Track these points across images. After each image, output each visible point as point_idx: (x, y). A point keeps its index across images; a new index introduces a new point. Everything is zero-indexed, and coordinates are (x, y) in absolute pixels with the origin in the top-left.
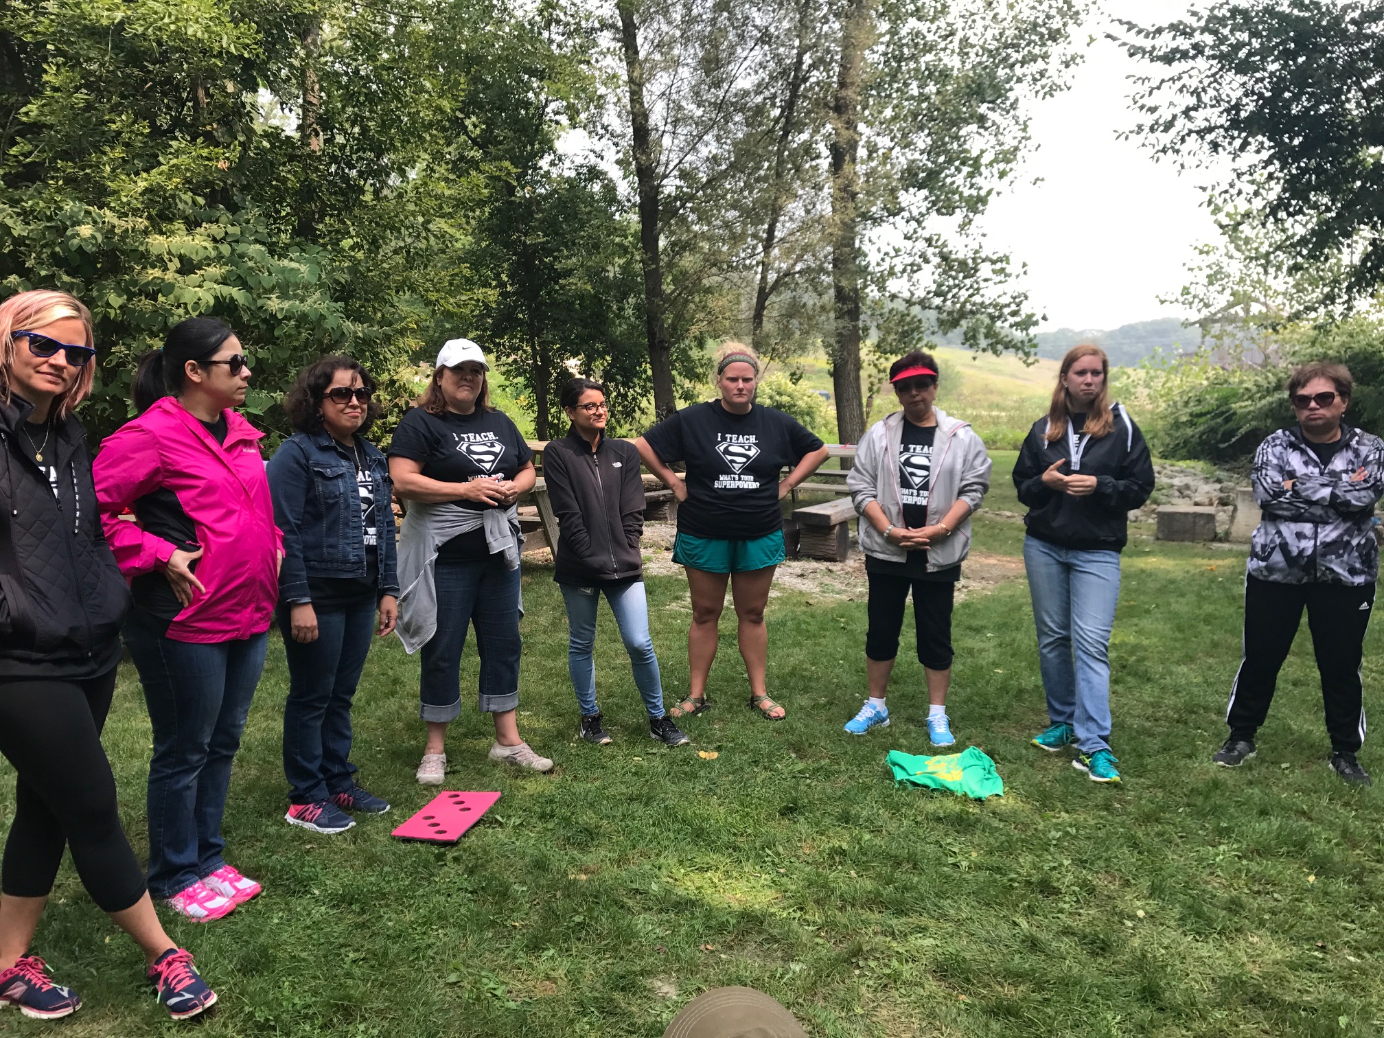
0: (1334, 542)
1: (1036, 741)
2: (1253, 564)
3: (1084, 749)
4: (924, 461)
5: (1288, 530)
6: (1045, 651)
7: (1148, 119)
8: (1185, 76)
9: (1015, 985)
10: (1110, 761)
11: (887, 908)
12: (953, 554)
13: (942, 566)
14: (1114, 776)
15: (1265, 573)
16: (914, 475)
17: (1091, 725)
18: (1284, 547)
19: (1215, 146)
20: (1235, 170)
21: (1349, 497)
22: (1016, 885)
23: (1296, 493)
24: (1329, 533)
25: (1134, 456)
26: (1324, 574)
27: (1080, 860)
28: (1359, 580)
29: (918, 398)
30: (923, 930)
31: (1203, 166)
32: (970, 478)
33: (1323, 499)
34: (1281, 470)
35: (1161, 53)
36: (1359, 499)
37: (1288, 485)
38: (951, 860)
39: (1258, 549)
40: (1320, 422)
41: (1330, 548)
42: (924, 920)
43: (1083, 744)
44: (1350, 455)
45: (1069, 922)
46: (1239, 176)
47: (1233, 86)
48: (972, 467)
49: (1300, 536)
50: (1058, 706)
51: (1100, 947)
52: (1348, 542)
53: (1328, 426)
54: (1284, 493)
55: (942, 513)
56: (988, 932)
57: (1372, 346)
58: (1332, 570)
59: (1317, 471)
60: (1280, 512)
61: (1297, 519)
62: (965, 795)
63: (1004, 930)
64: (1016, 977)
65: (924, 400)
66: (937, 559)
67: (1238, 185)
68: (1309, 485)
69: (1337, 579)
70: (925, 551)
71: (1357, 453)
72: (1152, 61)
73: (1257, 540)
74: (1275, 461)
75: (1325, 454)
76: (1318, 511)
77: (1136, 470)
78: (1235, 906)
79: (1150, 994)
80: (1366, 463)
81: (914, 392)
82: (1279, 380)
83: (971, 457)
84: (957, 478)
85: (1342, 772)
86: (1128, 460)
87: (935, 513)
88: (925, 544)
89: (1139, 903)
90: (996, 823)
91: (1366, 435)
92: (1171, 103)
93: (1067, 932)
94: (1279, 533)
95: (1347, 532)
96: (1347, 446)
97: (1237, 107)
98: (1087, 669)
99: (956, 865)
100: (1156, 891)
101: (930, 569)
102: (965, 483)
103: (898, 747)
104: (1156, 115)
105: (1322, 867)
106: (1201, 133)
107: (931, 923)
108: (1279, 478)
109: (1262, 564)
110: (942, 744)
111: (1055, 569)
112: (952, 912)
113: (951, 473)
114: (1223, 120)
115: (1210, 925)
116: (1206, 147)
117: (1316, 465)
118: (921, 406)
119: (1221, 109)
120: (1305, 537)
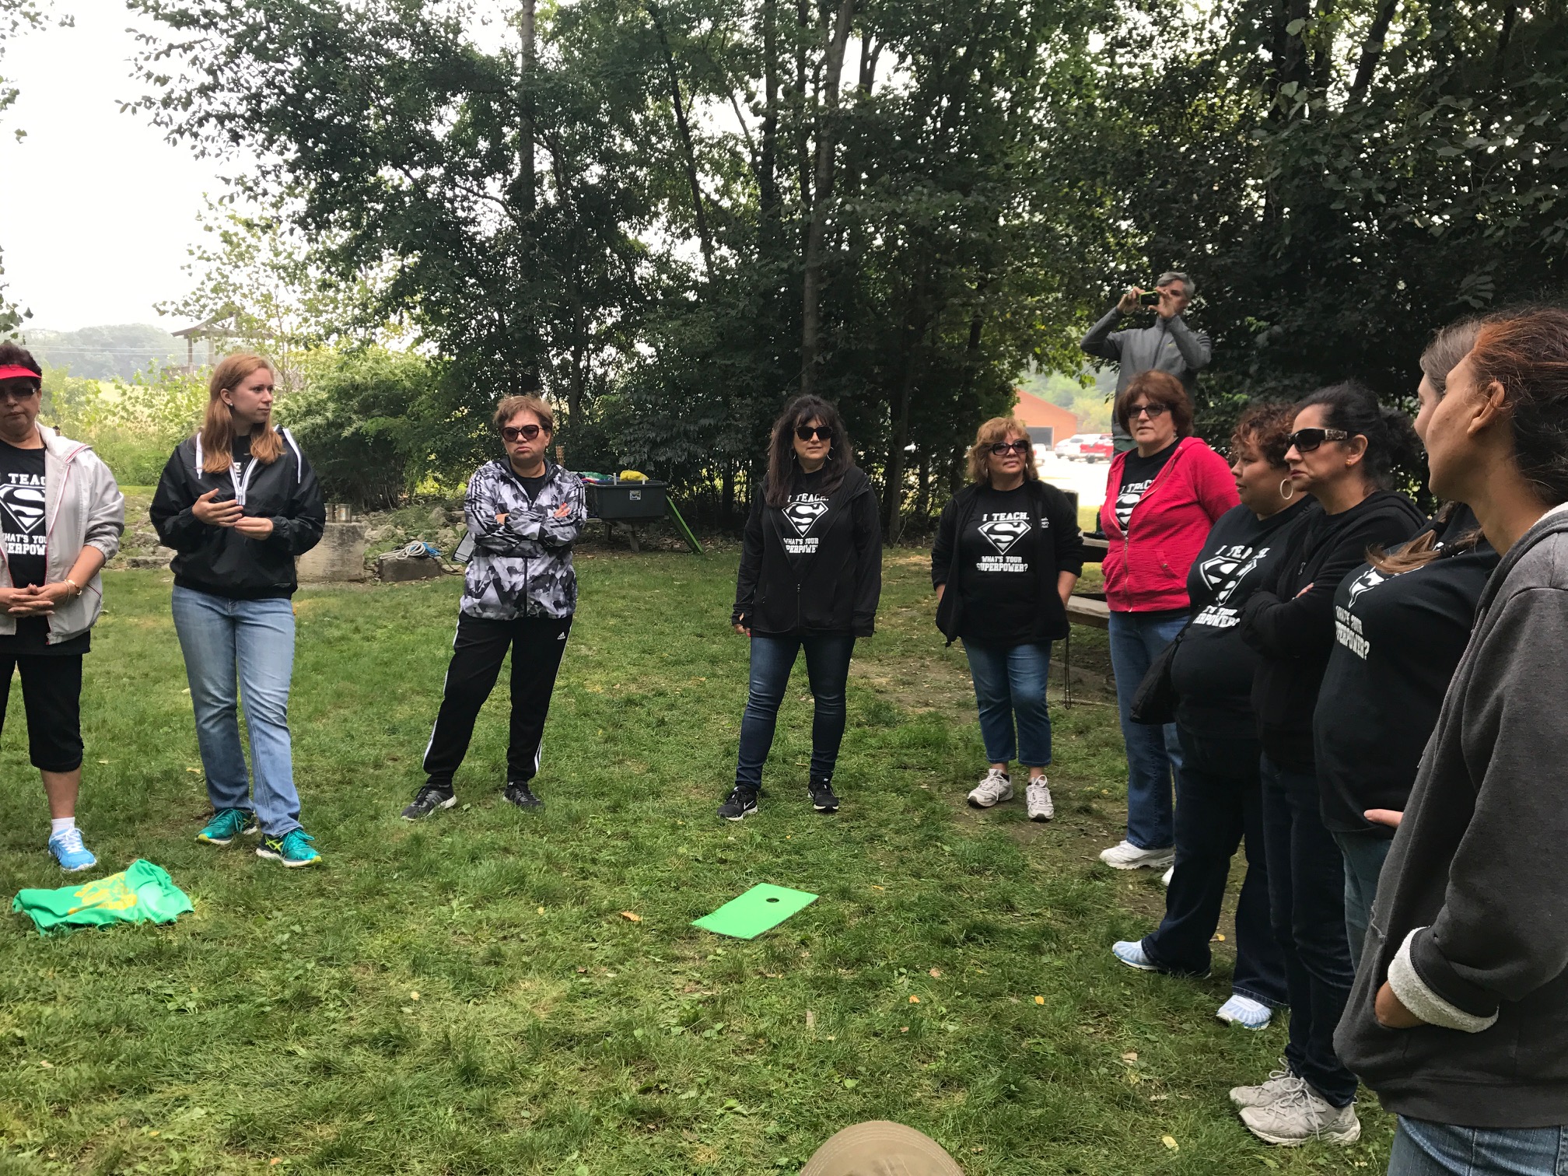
0: (541, 576)
1: (205, 836)
2: (466, 602)
3: (273, 833)
4: (35, 496)
5: (501, 564)
6: (207, 726)
7: (158, 93)
8: (197, 46)
9: (327, 1121)
10: (305, 840)
11: (121, 1092)
12: (83, 619)
13: (68, 635)
14: (315, 857)
15: (479, 610)
16: (23, 514)
17: (279, 804)
18: (497, 583)
19: (236, 137)
20: (259, 167)
21: (555, 532)
22: (268, 1009)
23: (508, 528)
24: (537, 567)
25: (305, 488)
26: (533, 608)
27: (324, 959)
28: (562, 612)
29: (17, 409)
30: (181, 1101)
31: (224, 155)
32: (101, 517)
33: (533, 534)
34: (494, 502)
35: (167, 11)
36: (563, 535)
37: (500, 519)
38: (171, 1006)
39: (472, 586)
40: (527, 455)
41: (540, 581)
42: (178, 1089)
43: (271, 827)
44: (553, 490)
45: (345, 1029)
46: (265, 174)
47: (251, 71)
48: (103, 504)
49: (511, 571)
50: (224, 790)
51: (393, 1044)
52: (553, 576)
53: (534, 461)
54: (497, 527)
55: (68, 564)
56: (264, 1075)
57: (395, 375)
58: (539, 604)
59: (525, 505)
60: (494, 547)
61: (509, 553)
62: (149, 921)
63: (284, 1066)
64: (326, 1112)
65: (26, 413)
66: (61, 627)
67: (263, 184)
68: (520, 520)
69: (545, 614)
70: (44, 619)
71: (559, 488)
72: (156, 18)
73: (470, 576)
74: (488, 494)
75: (533, 488)
76: (527, 546)
77: (307, 504)
78: (495, 958)
79: (469, 1074)
80: (568, 500)
81: (12, 401)
82: (309, 405)
83: (99, 490)
84: (84, 517)
85: (519, 803)
86: (299, 494)
87: (57, 566)
88: (46, 607)
89: (408, 985)
90: (207, 946)
91: (567, 473)
92: (183, 77)
93: (352, 1041)
94: (492, 568)
95: (551, 566)
96: (552, 482)
97: (258, 97)
98: (267, 740)
99: (181, 1011)
100: (418, 966)
101: (53, 640)
102: (93, 523)
103: (25, 884)
104: (167, 88)
105: (548, 897)
106: (221, 119)
107: (189, 1090)
108: (492, 512)
109: (477, 601)
110: (81, 867)
111: (219, 625)
112: (210, 1067)
113: (75, 510)
114: (242, 109)
115: (484, 985)
116: (226, 135)
117: (525, 499)
118: (23, 419)
119: (241, 95)
120: (516, 572)
